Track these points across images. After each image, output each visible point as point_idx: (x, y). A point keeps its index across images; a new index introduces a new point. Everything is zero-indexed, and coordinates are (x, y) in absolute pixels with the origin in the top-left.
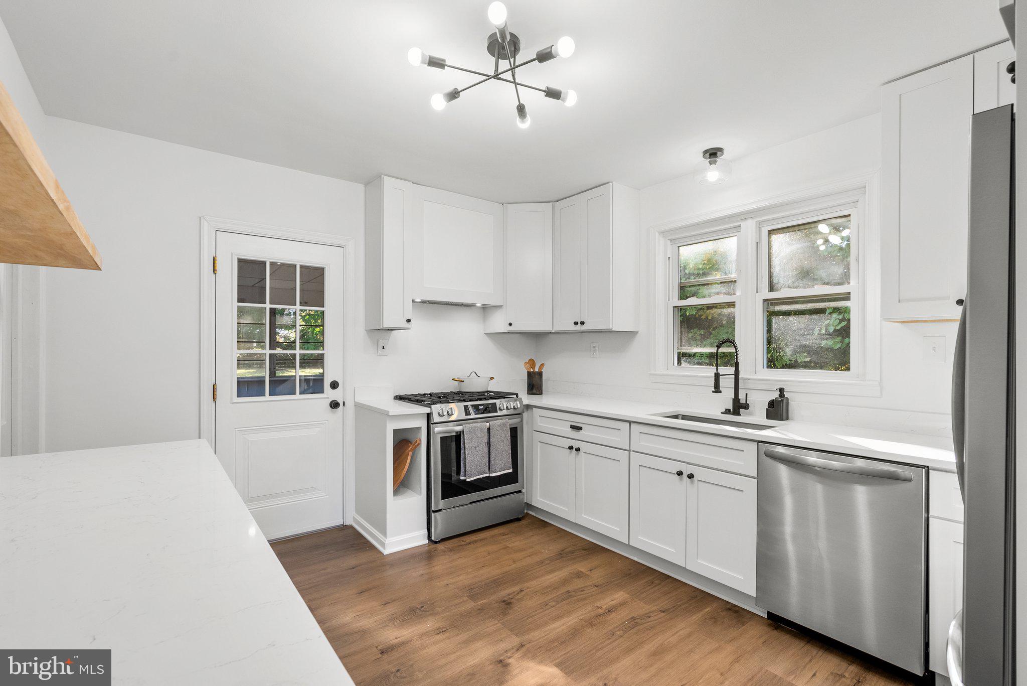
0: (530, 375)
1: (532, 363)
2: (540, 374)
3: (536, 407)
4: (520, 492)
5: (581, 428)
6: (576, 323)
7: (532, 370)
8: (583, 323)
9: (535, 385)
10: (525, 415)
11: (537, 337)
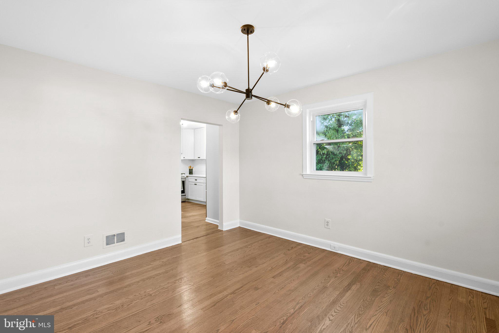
0: (190, 170)
1: (190, 167)
2: (192, 169)
3: (189, 176)
4: (185, 195)
5: (197, 180)
6: (198, 158)
7: (190, 168)
8: (200, 158)
9: (191, 172)
10: (187, 178)
11: (193, 161)
